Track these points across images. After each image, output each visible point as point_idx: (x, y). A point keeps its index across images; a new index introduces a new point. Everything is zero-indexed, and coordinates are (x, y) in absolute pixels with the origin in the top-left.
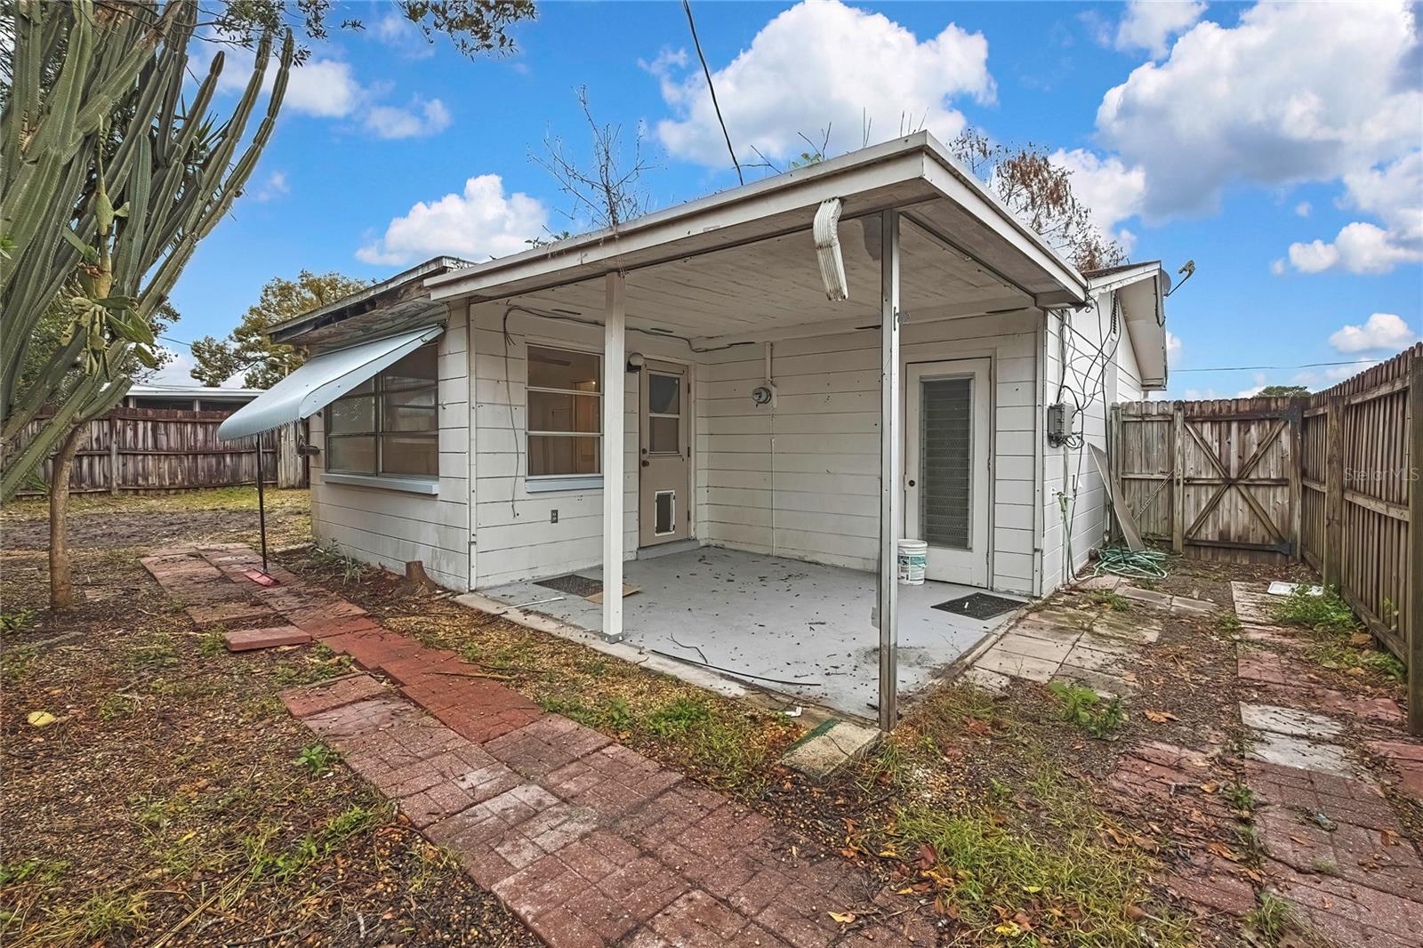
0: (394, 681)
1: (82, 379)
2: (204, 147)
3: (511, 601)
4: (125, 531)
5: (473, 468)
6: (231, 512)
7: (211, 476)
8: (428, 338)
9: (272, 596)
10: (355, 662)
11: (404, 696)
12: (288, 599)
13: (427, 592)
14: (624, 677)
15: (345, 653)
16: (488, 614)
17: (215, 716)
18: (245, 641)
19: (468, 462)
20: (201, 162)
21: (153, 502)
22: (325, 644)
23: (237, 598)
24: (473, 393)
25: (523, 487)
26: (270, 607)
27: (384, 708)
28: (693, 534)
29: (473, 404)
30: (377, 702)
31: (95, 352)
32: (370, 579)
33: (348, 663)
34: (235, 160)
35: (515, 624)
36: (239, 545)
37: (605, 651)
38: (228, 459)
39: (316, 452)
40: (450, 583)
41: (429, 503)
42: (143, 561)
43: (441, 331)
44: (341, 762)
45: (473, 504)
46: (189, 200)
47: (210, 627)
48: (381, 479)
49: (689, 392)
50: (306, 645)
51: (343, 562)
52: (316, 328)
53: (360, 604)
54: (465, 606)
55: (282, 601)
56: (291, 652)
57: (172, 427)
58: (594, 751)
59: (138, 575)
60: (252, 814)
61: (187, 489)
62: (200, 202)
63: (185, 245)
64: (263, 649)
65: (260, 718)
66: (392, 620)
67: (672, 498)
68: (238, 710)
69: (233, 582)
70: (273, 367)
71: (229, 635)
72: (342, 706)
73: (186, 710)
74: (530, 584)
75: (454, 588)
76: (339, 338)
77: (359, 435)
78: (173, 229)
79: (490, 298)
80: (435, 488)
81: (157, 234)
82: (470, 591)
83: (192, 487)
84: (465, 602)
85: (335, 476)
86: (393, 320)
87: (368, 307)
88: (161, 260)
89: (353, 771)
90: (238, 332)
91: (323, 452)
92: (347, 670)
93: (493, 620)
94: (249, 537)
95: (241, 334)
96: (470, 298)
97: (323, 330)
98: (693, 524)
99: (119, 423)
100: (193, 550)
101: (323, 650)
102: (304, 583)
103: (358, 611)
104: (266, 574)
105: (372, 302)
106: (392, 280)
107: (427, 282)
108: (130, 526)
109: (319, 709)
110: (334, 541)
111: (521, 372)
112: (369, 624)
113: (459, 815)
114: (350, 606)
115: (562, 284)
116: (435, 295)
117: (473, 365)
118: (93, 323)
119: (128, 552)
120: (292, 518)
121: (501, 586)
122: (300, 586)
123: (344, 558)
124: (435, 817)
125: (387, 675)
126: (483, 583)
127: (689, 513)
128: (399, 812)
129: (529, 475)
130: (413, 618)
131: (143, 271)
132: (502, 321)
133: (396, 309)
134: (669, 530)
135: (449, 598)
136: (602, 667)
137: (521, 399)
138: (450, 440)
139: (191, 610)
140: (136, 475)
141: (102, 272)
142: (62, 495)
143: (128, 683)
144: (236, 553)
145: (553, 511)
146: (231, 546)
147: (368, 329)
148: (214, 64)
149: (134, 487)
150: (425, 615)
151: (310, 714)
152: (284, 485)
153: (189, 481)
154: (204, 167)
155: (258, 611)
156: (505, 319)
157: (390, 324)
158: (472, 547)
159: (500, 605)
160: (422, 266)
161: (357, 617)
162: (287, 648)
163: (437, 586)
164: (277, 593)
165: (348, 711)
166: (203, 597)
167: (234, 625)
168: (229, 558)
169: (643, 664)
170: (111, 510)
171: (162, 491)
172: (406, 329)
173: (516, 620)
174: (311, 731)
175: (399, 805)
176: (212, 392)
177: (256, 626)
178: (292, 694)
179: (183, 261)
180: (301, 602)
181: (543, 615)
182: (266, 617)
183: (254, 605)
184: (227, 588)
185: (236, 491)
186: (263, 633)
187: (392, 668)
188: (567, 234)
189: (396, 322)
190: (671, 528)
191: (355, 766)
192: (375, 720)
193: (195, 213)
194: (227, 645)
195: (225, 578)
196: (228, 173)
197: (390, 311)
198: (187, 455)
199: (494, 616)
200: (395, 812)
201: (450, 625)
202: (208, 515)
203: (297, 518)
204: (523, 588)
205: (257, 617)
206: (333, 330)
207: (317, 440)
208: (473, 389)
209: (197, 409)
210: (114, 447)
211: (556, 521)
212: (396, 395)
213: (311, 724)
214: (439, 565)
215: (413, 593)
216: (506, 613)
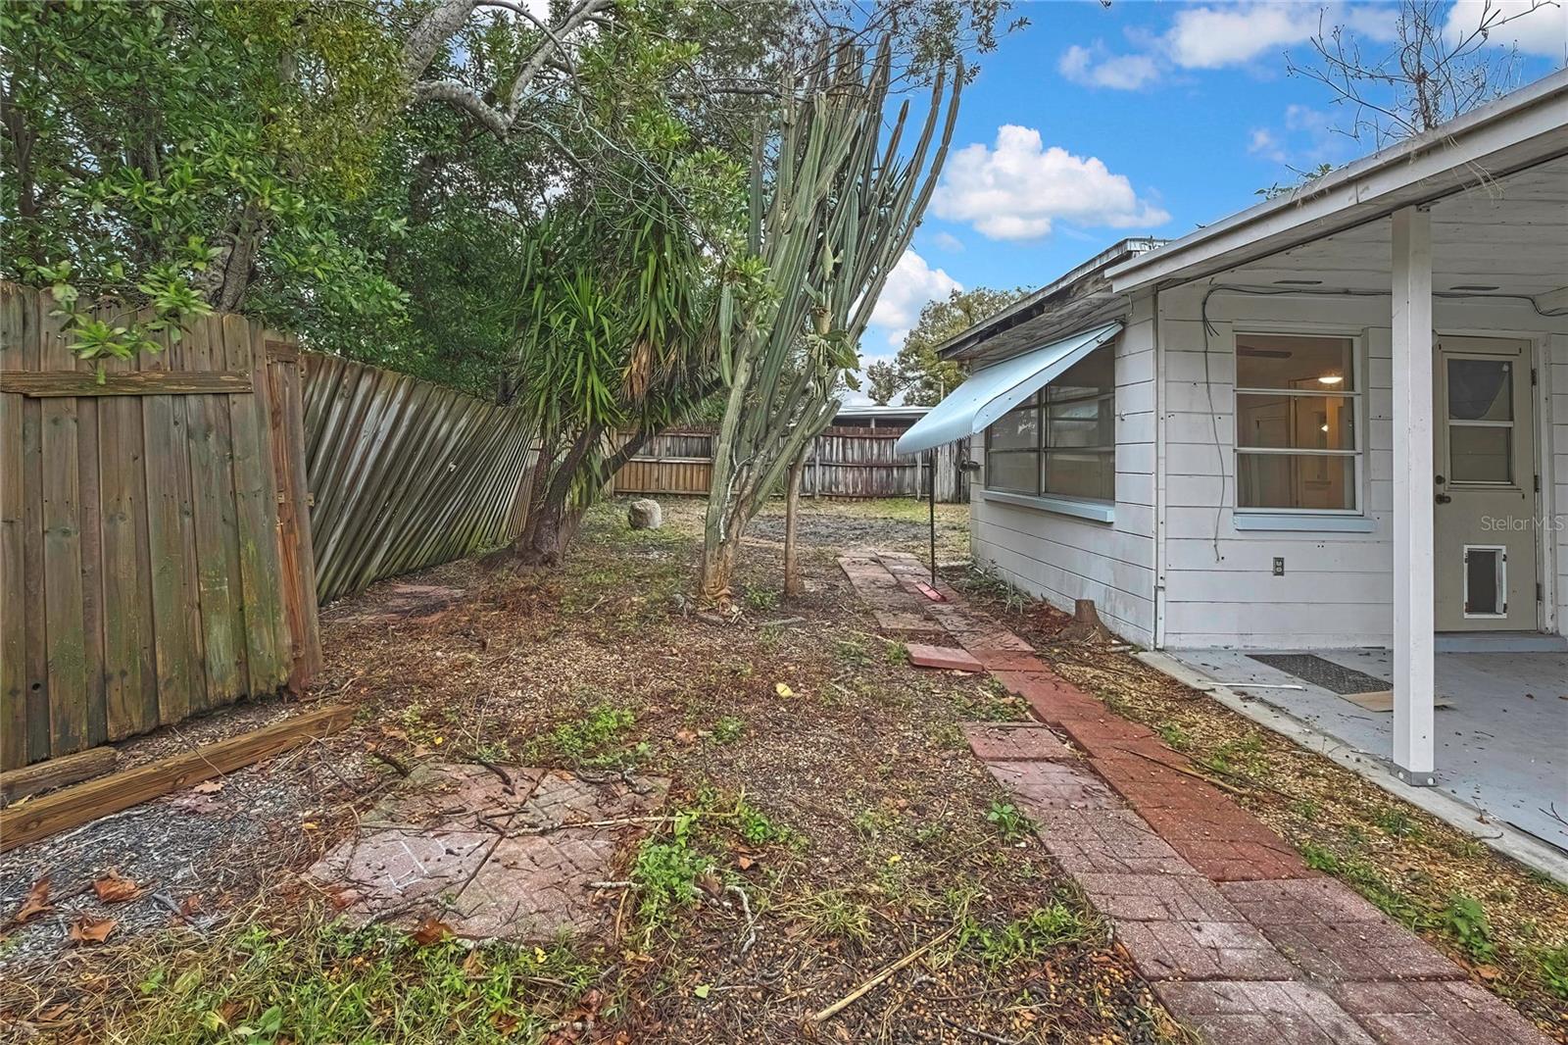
0: (1078, 746)
1: (811, 400)
2: (893, 189)
3: (1216, 674)
4: (824, 531)
5: (1162, 493)
6: (898, 522)
7: (882, 487)
8: (1104, 338)
9: (941, 612)
10: (1030, 708)
11: (1094, 771)
12: (956, 619)
13: (1101, 640)
14: (1453, 854)
15: (1018, 695)
16: (1187, 687)
17: (905, 731)
18: (925, 656)
19: (1154, 485)
20: (890, 203)
21: (841, 508)
22: (997, 678)
23: (912, 609)
24: (1162, 400)
25: (1231, 522)
26: (940, 623)
27: (1072, 779)
28: (1549, 624)
29: (1162, 414)
30: (1062, 768)
31: (820, 379)
32: (1032, 611)
33: (1024, 709)
34: (916, 195)
35: (1229, 710)
36: (909, 555)
37: (1403, 795)
38: (895, 472)
39: (976, 467)
40: (1130, 634)
41: (1102, 532)
42: (840, 560)
43: (1120, 328)
44: (1033, 833)
45: (1161, 538)
46: (882, 238)
47: (894, 634)
48: (1046, 501)
49: (1534, 383)
50: (980, 675)
51: (1002, 586)
52: (981, 341)
53: (1027, 639)
54: (1153, 669)
55: (953, 623)
56: (966, 679)
57: (856, 442)
58: (1429, 979)
59: (836, 572)
60: (949, 860)
61: (865, 497)
62: (890, 238)
63: (879, 279)
64: (939, 669)
65: (946, 746)
66: (1064, 666)
67: (1499, 559)
68: (924, 730)
69: (906, 592)
70: (929, 385)
71: (910, 647)
72: (1025, 760)
73: (881, 715)
74: (1240, 656)
75: (1133, 640)
76: (1002, 349)
77: (1021, 451)
78: (869, 268)
79: (1188, 280)
80: (1110, 514)
81: (860, 273)
82: (1156, 649)
83: (868, 497)
84: (1152, 663)
85: (995, 493)
86: (1060, 323)
87: (1035, 312)
88: (862, 296)
89: (1048, 852)
90: (901, 354)
91: (983, 468)
92: (1023, 716)
93: (1196, 697)
94: (914, 547)
95: (903, 356)
96: (1160, 284)
97: (986, 343)
98: (1548, 608)
99: (822, 439)
100: (873, 556)
101: (996, 685)
102: (968, 604)
103: (1025, 647)
104: (933, 588)
105: (1039, 307)
106: (1063, 279)
107: (1108, 273)
108: (827, 527)
109: (1001, 755)
110: (993, 562)
111: (1226, 370)
112: (1038, 665)
113: (1201, 984)
114: (1015, 639)
115: (1304, 242)
116: (1118, 287)
117: (1162, 364)
118: (819, 355)
119: (830, 549)
120: (949, 533)
121: (1198, 650)
122: (964, 606)
123: (1002, 582)
124: (1167, 972)
125: (1071, 737)
126: (1171, 642)
127: (1539, 587)
128: (1115, 938)
129: (1239, 506)
130: (1088, 669)
131: (849, 307)
132: (1201, 307)
133: (1066, 310)
134: (1493, 611)
135: (1130, 655)
136: (1400, 821)
137: (1229, 404)
138: (1127, 459)
139: (879, 614)
140: (831, 483)
141: (825, 311)
142: (795, 499)
143: (838, 674)
144: (908, 563)
145: (1277, 559)
146: (902, 555)
147: (1032, 337)
148: (901, 114)
149: (831, 495)
150: (1101, 668)
151: (992, 759)
152: (939, 500)
153: (867, 491)
154: (892, 207)
155: (930, 626)
156: (1204, 303)
157: (1057, 327)
158: (1160, 593)
159: (1202, 677)
160: (1100, 256)
161: (1023, 654)
162: (961, 674)
163: (1112, 635)
164: (945, 611)
165: (1031, 767)
166: (886, 602)
167: (913, 636)
168: (901, 567)
169: (1491, 843)
170: (814, 512)
171: (848, 498)
172: (1075, 332)
173: (1230, 705)
174: (995, 780)
175: (1114, 927)
176: (881, 410)
177: (930, 642)
178: (972, 728)
179: (877, 294)
180: (968, 625)
181: (1273, 707)
182: (938, 634)
183: (928, 619)
184: (903, 598)
185: (901, 503)
186: (938, 651)
187: (1076, 729)
188: (1327, 166)
189: (1063, 326)
190: (1499, 608)
191: (1050, 846)
192: (1066, 791)
193: (887, 248)
194: (909, 658)
195: (900, 587)
196: (910, 208)
197: (1058, 314)
198: (865, 467)
199: (1195, 691)
200: (1110, 936)
201: (1136, 690)
202: (881, 523)
203: (953, 533)
204: (1233, 660)
205: (929, 633)
206: (996, 341)
207: (977, 455)
208: (1162, 395)
209: (873, 426)
210: (818, 458)
211: (1282, 574)
212: (1061, 406)
213: (996, 772)
214: (1113, 608)
215: (1084, 637)
216: (1213, 690)
